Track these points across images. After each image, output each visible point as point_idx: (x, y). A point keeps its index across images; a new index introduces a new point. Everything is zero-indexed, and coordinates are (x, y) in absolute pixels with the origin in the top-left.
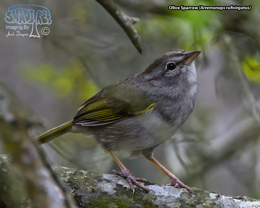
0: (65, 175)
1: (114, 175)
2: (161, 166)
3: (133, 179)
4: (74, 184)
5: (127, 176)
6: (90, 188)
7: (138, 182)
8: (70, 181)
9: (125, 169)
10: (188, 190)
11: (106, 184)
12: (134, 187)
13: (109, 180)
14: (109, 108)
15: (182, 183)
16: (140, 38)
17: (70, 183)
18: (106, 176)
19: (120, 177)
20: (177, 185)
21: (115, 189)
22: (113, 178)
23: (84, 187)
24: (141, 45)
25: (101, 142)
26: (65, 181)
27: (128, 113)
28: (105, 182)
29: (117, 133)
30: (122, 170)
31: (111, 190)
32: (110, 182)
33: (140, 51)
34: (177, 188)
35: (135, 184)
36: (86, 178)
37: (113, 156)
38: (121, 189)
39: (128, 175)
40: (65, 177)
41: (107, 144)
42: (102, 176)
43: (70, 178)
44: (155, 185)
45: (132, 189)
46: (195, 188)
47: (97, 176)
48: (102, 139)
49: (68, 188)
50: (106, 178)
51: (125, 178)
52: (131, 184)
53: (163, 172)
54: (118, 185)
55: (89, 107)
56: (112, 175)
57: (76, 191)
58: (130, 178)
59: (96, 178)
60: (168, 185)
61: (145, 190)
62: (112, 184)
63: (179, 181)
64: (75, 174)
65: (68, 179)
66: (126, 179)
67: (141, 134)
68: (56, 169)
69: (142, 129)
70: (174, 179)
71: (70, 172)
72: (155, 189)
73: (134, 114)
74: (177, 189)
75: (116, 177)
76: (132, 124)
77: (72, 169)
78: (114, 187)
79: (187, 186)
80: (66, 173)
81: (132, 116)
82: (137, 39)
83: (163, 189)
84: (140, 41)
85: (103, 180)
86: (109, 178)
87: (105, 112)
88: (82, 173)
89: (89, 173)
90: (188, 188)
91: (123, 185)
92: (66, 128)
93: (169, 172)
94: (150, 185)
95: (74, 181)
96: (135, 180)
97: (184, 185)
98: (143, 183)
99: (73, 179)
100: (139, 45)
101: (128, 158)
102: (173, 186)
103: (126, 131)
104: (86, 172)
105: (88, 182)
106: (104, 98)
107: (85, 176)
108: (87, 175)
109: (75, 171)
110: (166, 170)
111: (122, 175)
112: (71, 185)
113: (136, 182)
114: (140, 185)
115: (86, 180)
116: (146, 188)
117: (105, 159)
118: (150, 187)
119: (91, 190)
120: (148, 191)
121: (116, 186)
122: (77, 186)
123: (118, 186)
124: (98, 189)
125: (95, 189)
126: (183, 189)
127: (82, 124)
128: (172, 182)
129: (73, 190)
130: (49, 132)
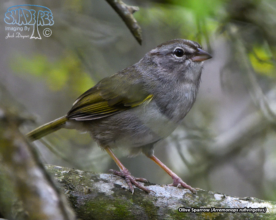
0: (59, 174)
1: (112, 174)
2: (163, 165)
3: (132, 178)
4: (68, 185)
5: (126, 176)
6: (87, 188)
7: (138, 182)
8: (64, 181)
9: (124, 168)
10: (192, 191)
11: (103, 185)
12: (133, 188)
13: (107, 180)
14: (104, 100)
15: (185, 183)
16: (140, 28)
17: (64, 183)
18: (103, 176)
19: (118, 177)
20: (179, 185)
21: (112, 190)
22: (110, 178)
23: (79, 187)
24: (141, 36)
25: (97, 138)
26: (59, 181)
27: (124, 105)
28: (102, 182)
29: (113, 127)
30: (120, 169)
31: (108, 190)
32: (107, 182)
33: (140, 41)
34: (179, 188)
35: (134, 185)
36: (81, 177)
37: (110, 154)
38: (119, 190)
39: (127, 174)
40: (59, 177)
41: (104, 141)
42: (99, 176)
43: (64, 178)
44: (156, 186)
45: (131, 190)
46: (199, 189)
47: (94, 175)
48: (98, 135)
49: (62, 188)
50: (103, 178)
51: (124, 177)
52: (130, 184)
53: (165, 171)
54: (116, 185)
55: (84, 100)
56: (109, 175)
57: (70, 191)
58: (129, 178)
59: (92, 178)
60: (169, 185)
61: (145, 191)
62: (110, 184)
63: (181, 181)
64: (70, 174)
65: (62, 179)
66: (125, 179)
67: (139, 129)
68: (50, 169)
69: (140, 123)
70: (177, 178)
71: (65, 172)
72: (156, 190)
73: (130, 106)
74: (180, 190)
75: (114, 176)
76: (129, 118)
77: (67, 169)
78: (111, 188)
79: (190, 187)
80: (61, 173)
81: (129, 108)
82: (136, 29)
83: (165, 190)
84: (139, 31)
85: (100, 180)
86: (106, 178)
87: (100, 105)
88: (78, 173)
89: (86, 172)
90: (192, 188)
91: (121, 186)
92: (60, 123)
93: (171, 171)
94: (151, 185)
95: (69, 181)
96: (135, 179)
97: (187, 185)
98: (143, 183)
99: (67, 179)
100: (139, 35)
101: (127, 156)
102: (175, 186)
103: (122, 125)
104: (82, 171)
105: (84, 182)
106: (100, 90)
107: (81, 176)
108: (83, 175)
109: (70, 170)
110: (167, 168)
111: (121, 175)
112: (66, 186)
113: (136, 182)
114: (139, 185)
115: (82, 180)
116: (146, 189)
117: (102, 158)
118: (151, 188)
119: (87, 191)
120: (148, 192)
121: (114, 187)
122: (72, 186)
123: (116, 187)
124: (94, 190)
125: (92, 189)
126: (186, 189)
127: (76, 119)
128: (174, 182)
129: (68, 191)
130: (41, 128)
